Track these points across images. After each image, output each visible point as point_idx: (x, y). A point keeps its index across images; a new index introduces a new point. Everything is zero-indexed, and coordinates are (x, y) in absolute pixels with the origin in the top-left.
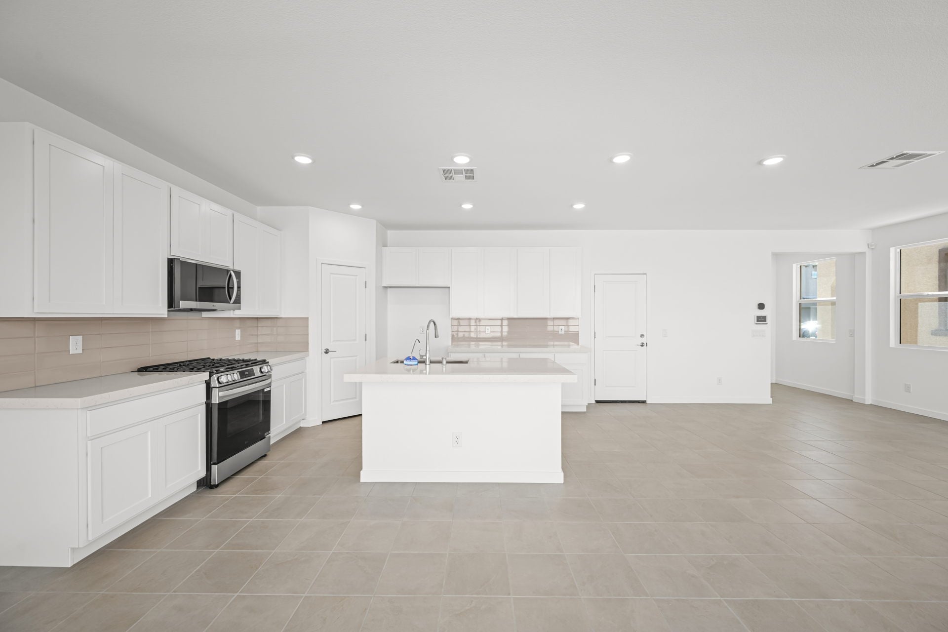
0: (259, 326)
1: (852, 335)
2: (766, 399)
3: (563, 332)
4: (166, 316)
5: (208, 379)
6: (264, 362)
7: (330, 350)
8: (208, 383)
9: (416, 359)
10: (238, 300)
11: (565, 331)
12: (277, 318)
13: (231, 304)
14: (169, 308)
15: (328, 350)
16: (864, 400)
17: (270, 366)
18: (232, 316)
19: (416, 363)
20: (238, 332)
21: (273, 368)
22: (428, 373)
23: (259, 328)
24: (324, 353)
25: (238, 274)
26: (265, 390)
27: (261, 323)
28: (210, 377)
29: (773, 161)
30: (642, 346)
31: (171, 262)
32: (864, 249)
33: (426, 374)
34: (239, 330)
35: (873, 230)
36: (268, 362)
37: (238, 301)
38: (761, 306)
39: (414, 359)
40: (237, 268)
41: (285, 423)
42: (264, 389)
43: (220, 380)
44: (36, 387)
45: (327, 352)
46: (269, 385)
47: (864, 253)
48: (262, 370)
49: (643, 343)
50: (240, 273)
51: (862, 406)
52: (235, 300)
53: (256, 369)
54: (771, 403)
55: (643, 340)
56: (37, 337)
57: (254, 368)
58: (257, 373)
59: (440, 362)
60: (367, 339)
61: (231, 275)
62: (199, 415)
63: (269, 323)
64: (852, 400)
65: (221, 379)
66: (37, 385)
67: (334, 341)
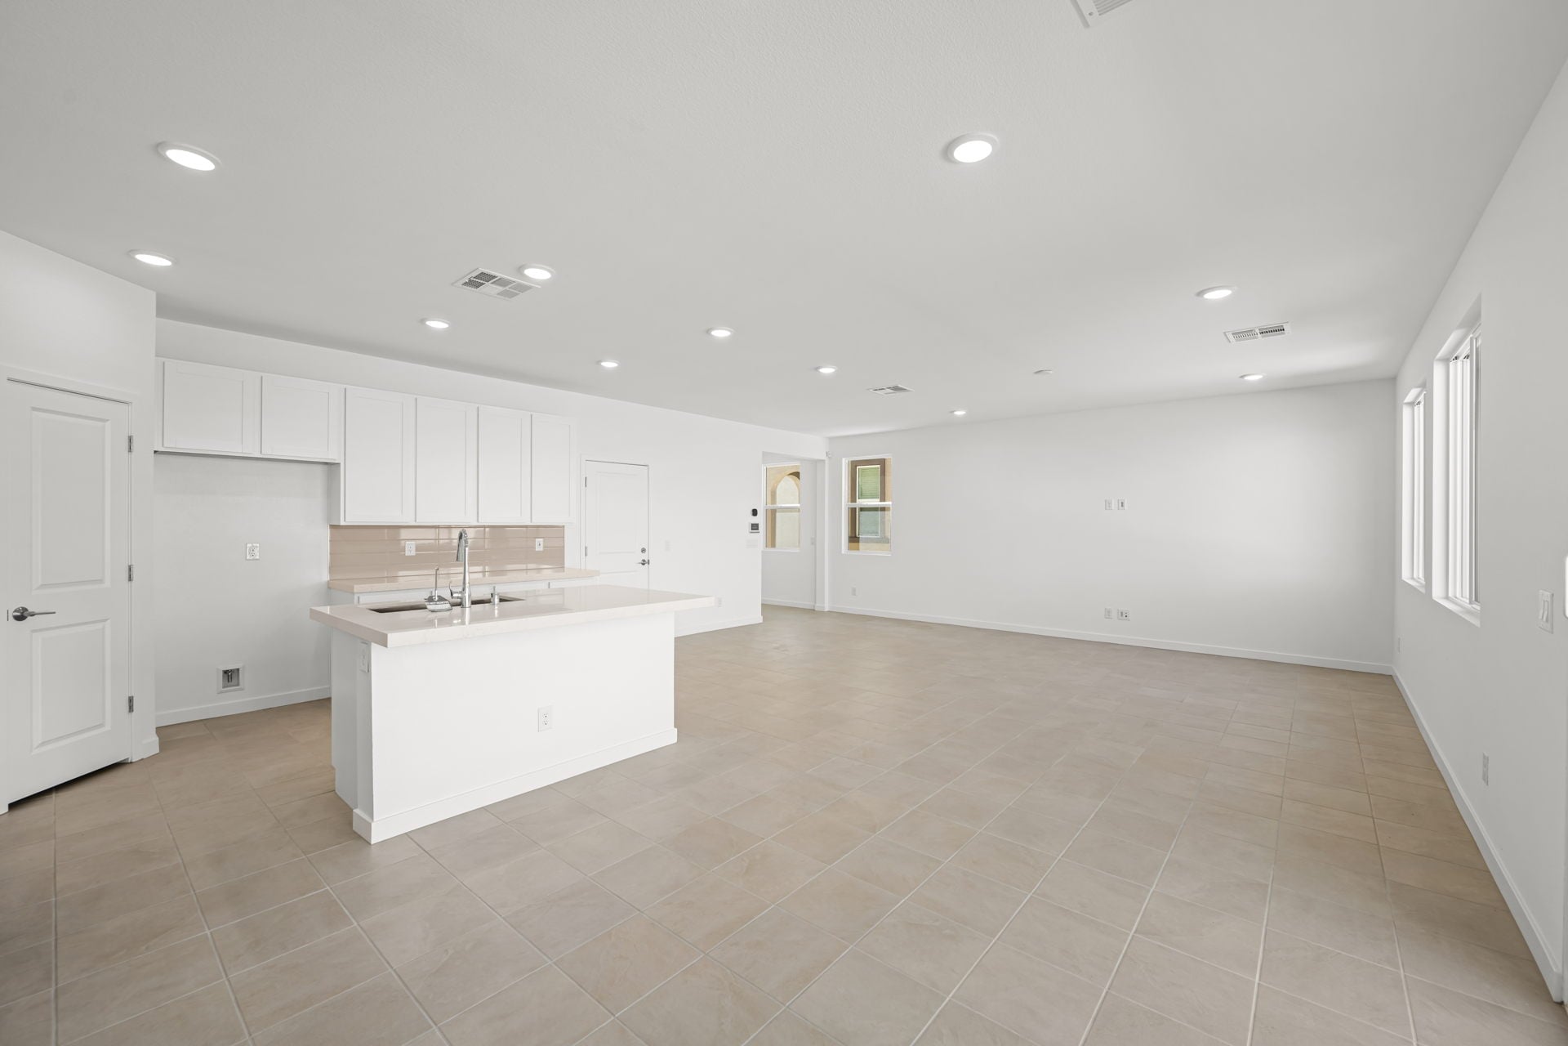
1: (814, 543)
2: (757, 617)
3: (541, 549)
7: (33, 611)
9: (446, 600)
11: (544, 547)
15: (25, 610)
16: (824, 607)
19: (448, 606)
22: (467, 623)
24: (11, 618)
29: (827, 371)
30: (643, 564)
32: (824, 457)
33: (463, 623)
35: (831, 439)
38: (755, 512)
39: (441, 599)
45: (22, 615)
47: (823, 461)
49: (644, 561)
51: (822, 613)
54: (761, 621)
55: (645, 556)
59: (488, 602)
60: (134, 576)
64: (814, 610)
67: (43, 586)
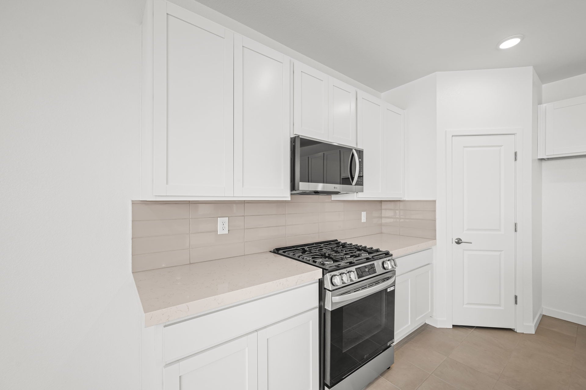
0: (383, 208)
4: (289, 199)
5: (322, 277)
6: (387, 254)
7: (463, 241)
8: (321, 283)
10: (361, 181)
12: (399, 201)
13: (353, 186)
14: (291, 191)
15: (461, 239)
17: (393, 260)
18: (356, 199)
20: (364, 214)
21: (397, 261)
23: (383, 211)
24: (455, 243)
25: (360, 153)
26: (388, 290)
27: (384, 206)
28: (323, 275)
31: (293, 141)
34: (365, 213)
36: (392, 255)
37: (360, 183)
40: (360, 147)
41: (410, 324)
42: (386, 289)
43: (333, 281)
44: (190, 264)
45: (459, 242)
46: (393, 284)
48: (385, 266)
50: (363, 152)
52: (357, 181)
53: (378, 264)
56: (191, 218)
57: (375, 262)
58: (379, 270)
60: (518, 229)
61: (353, 155)
62: (311, 321)
63: (391, 206)
65: (334, 279)
66: (191, 262)
67: (468, 230)
